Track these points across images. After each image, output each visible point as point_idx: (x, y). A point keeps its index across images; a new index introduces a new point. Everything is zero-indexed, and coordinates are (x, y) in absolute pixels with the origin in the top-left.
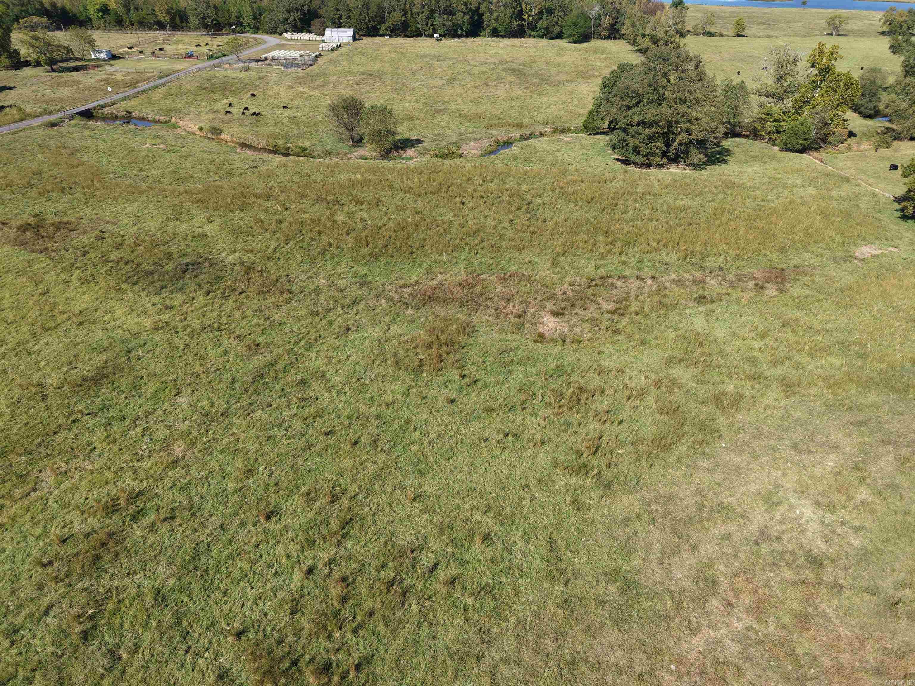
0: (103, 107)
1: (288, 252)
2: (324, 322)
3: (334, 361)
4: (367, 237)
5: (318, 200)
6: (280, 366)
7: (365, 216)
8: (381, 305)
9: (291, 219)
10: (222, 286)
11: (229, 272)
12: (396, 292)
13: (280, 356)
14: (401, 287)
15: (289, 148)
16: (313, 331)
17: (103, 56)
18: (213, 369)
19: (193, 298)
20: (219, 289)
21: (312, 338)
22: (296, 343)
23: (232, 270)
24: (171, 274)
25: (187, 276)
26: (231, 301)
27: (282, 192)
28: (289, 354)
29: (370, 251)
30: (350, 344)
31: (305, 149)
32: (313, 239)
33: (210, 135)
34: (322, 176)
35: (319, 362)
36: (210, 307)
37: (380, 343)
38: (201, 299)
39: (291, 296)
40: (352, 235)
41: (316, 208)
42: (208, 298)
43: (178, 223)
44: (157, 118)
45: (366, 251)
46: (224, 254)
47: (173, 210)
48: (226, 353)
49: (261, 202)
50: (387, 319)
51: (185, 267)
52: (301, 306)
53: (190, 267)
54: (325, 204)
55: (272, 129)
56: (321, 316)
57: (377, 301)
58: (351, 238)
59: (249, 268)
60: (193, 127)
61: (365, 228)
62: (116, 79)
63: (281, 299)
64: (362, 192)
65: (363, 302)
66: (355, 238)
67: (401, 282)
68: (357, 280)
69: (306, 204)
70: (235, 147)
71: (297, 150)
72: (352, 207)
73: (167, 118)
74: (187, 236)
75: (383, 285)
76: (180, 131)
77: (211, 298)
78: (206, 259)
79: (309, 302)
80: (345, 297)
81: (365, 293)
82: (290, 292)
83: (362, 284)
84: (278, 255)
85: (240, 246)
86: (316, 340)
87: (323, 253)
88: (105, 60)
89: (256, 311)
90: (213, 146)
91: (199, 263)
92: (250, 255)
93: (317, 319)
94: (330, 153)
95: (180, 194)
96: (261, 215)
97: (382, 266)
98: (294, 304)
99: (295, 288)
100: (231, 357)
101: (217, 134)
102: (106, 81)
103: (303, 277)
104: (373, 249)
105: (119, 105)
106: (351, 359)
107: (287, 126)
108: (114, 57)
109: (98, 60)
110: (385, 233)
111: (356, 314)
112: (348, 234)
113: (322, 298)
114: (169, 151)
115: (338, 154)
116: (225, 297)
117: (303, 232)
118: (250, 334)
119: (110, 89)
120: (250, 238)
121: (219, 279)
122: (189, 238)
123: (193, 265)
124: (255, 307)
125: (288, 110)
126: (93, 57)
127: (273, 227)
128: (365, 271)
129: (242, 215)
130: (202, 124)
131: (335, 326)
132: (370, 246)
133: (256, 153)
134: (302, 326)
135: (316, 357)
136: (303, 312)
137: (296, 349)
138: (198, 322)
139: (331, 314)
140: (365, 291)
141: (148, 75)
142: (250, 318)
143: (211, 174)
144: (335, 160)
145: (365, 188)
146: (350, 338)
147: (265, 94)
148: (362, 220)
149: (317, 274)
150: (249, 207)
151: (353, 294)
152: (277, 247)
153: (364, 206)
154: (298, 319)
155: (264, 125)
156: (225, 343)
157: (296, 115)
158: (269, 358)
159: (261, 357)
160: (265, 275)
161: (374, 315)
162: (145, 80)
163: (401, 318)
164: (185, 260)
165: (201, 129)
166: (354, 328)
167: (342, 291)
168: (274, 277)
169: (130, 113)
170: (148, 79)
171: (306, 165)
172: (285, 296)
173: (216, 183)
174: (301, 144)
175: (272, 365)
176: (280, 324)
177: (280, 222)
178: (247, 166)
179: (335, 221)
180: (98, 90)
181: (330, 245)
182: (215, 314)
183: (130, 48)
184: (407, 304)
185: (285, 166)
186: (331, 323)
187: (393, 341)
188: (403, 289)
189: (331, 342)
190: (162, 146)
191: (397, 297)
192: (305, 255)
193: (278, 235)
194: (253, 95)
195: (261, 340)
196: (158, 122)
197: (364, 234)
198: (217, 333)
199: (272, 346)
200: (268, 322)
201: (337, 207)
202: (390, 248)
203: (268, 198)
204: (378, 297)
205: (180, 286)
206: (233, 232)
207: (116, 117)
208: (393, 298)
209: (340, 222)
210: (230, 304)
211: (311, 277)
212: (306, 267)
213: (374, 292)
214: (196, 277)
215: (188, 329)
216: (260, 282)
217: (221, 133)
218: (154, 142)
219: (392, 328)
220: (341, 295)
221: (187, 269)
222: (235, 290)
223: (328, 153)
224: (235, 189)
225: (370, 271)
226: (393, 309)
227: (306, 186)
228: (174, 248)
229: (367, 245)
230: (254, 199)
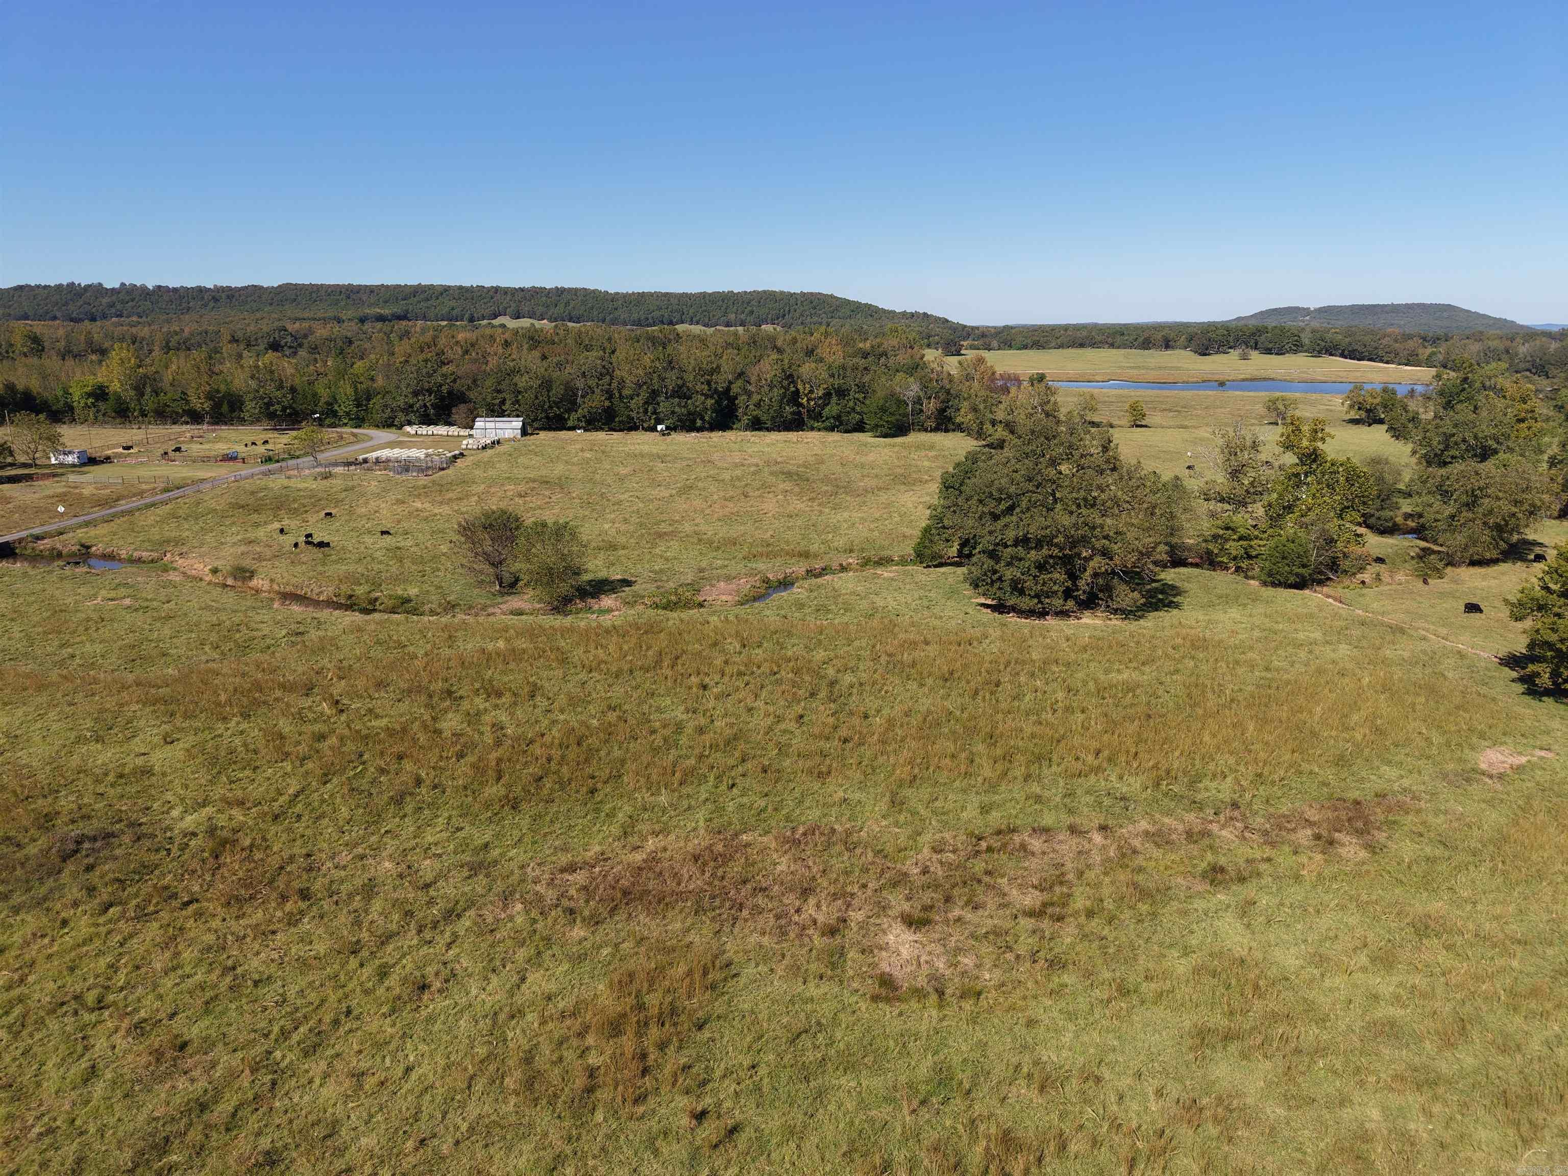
0: (38, 538)
1: (323, 801)
2: (367, 971)
3: (370, 1083)
4: (499, 761)
5: (410, 691)
6: (224, 1108)
7: (504, 718)
8: (511, 918)
9: (346, 732)
10: (147, 888)
11: (175, 852)
12: (551, 883)
13: (233, 1075)
14: (563, 870)
15: (376, 599)
16: (333, 998)
17: (70, 459)
18: (37, 1130)
19: (65, 923)
20: (137, 895)
21: (327, 1019)
22: (285, 1034)
23: (184, 847)
24: (32, 863)
25: (70, 867)
26: (155, 925)
27: (341, 678)
28: (254, 1071)
29: (503, 792)
30: (419, 1030)
31: (408, 600)
32: (382, 771)
33: (230, 582)
34: (429, 646)
35: (330, 1091)
36: (97, 943)
37: (495, 1023)
38: (83, 925)
39: (303, 905)
40: (471, 759)
41: (404, 707)
42: (101, 920)
43: (99, 746)
44: (136, 554)
45: (493, 791)
46: (175, 813)
47: (96, 720)
48: (93, 1072)
49: (290, 698)
50: (522, 954)
51: (72, 846)
52: (320, 931)
53: (86, 845)
54: (423, 698)
55: (352, 568)
56: (365, 953)
57: (505, 907)
58: (464, 768)
59: (224, 842)
60: (200, 567)
61: (498, 743)
62: (81, 494)
63: (279, 914)
64: (504, 673)
65: (472, 913)
66: (473, 766)
67: (564, 859)
68: (466, 857)
69: (383, 700)
70: (272, 600)
71: (390, 603)
72: (480, 702)
73: (155, 555)
74: (106, 775)
75: (522, 867)
76: (174, 577)
77: (110, 921)
78: (131, 825)
79: (343, 918)
80: (431, 902)
81: (479, 890)
82: (305, 894)
83: (474, 869)
84: (299, 809)
85: (219, 791)
86: (336, 1022)
87: (398, 800)
88: (74, 466)
89: (209, 948)
90: (229, 599)
91: (113, 835)
92: (236, 812)
93: (353, 963)
94: (453, 606)
95: (124, 687)
96: (285, 726)
97: (525, 822)
98: (306, 925)
99: (318, 885)
100: (99, 1089)
101: (244, 579)
102: (62, 498)
103: (345, 857)
104: (509, 786)
105: (71, 535)
106: (414, 1076)
107: (380, 562)
108: (92, 461)
109: (62, 465)
110: (538, 752)
111: (449, 946)
112: (460, 756)
113: (377, 905)
114: (136, 610)
115: (470, 608)
116: (143, 916)
117: (366, 757)
118: (172, 1016)
119: (61, 509)
120: (247, 772)
121: (147, 869)
122: (111, 778)
123: (94, 839)
124: (210, 938)
125: (388, 538)
126: (53, 461)
127: (303, 749)
128: (487, 838)
129: (244, 726)
130: (219, 564)
131: (393, 980)
132: (502, 781)
133: (311, 609)
134: (311, 983)
135: (326, 1076)
136: (320, 948)
137: (278, 1054)
138: (51, 986)
139: (390, 948)
140: (480, 883)
141: (144, 487)
142: (188, 970)
143: (207, 648)
144: (461, 616)
145: (512, 665)
146: (424, 1013)
147: (351, 512)
148: (498, 727)
149: (376, 849)
150: (264, 709)
151: (451, 891)
152: (302, 790)
153: (504, 700)
154: (304, 964)
155: (336, 562)
156: (100, 1045)
157: (401, 544)
158: (202, 1084)
159: (182, 1083)
160: (258, 855)
161: (492, 946)
162: (134, 495)
163: (556, 949)
164: (75, 831)
165: (215, 571)
166: (437, 985)
167: (427, 886)
168: (274, 862)
169: (88, 547)
170: (141, 494)
171: (401, 628)
172: (289, 906)
173: (211, 665)
174: (400, 592)
175: (203, 1108)
176: (256, 983)
177: (322, 737)
178: (284, 632)
179: (438, 732)
180: (38, 511)
181: (419, 782)
182: (103, 962)
183: (124, 448)
184: (572, 911)
185: (360, 630)
186: (383, 973)
187: (529, 1017)
188: (566, 876)
189: (373, 1027)
190: (127, 602)
191: (550, 895)
192: (358, 806)
193: (310, 765)
194: (329, 514)
195: (194, 1032)
196: (139, 560)
197: (494, 755)
198: (87, 1017)
199: (220, 1046)
200: (228, 979)
201: (448, 703)
202: (548, 784)
203: (309, 690)
204: (506, 898)
205: (43, 890)
206: (213, 761)
207: (60, 555)
208: (540, 898)
209: (447, 734)
210: (153, 931)
211: (362, 857)
212: (357, 832)
213: (499, 886)
214: (90, 868)
215: (17, 1011)
216: (241, 874)
217: (251, 578)
218: (113, 594)
219: (530, 978)
220: (422, 897)
221: (76, 851)
222: (174, 896)
223: (451, 607)
224: (243, 675)
225: (497, 836)
226: (539, 926)
227: (392, 666)
228: (66, 803)
229: (499, 778)
230: (278, 693)
